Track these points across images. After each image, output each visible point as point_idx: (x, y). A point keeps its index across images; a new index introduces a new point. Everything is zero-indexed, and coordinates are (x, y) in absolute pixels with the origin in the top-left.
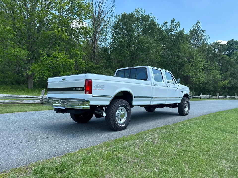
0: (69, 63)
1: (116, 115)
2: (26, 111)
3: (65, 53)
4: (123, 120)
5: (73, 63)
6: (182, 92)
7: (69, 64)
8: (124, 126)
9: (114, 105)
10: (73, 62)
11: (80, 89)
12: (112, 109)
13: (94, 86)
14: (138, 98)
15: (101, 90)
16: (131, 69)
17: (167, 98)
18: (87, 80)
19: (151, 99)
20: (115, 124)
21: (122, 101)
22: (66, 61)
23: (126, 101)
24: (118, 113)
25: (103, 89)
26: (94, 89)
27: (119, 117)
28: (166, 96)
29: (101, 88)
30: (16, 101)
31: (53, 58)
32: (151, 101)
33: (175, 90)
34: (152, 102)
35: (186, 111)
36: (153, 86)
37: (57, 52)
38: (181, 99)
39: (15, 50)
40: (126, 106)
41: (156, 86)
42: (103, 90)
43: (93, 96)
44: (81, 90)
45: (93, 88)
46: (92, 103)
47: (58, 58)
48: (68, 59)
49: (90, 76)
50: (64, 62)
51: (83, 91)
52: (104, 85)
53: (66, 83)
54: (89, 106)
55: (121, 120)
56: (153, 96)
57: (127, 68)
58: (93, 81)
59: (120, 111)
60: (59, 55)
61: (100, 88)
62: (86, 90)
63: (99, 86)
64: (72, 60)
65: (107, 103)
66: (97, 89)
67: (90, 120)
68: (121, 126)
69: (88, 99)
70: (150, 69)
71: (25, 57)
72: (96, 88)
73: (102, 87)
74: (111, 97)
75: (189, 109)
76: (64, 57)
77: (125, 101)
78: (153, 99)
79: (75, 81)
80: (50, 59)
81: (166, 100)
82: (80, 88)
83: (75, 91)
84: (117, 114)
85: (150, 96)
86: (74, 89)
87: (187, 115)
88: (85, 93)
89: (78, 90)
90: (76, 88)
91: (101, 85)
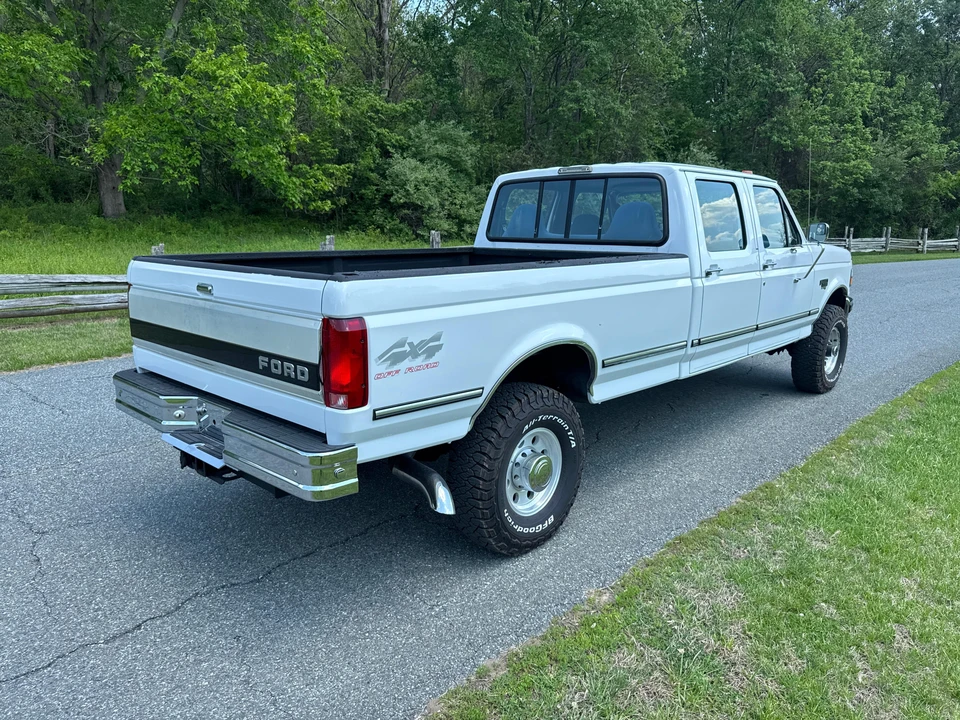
0: (267, 101)
1: (508, 477)
2: (82, 358)
3: (245, 55)
4: (541, 500)
5: (285, 103)
6: (824, 283)
7: (270, 106)
8: (546, 525)
9: (495, 430)
10: (287, 97)
11: (295, 371)
12: (484, 454)
13: (380, 358)
14: (620, 361)
15: (419, 368)
16: (573, 179)
17: (757, 329)
19: (682, 352)
20: (501, 526)
21: (539, 400)
22: (254, 90)
23: (560, 391)
24: (517, 464)
25: (432, 360)
26: (379, 376)
27: (518, 481)
28: (752, 324)
29: (419, 361)
30: (38, 303)
31: (194, 82)
32: (681, 360)
33: (796, 281)
34: (685, 366)
35: (830, 372)
36: (698, 283)
37: (209, 51)
38: (816, 317)
39: (16, 47)
40: (560, 421)
41: (714, 280)
42: (435, 365)
43: (375, 418)
44: (300, 377)
45: (375, 368)
47: (215, 78)
48: (263, 84)
49: (352, 296)
50: (245, 100)
51: (312, 384)
52: (437, 338)
53: (219, 313)
55: (530, 494)
56: (695, 336)
58: (371, 323)
59: (528, 452)
60: (220, 67)
61: (415, 356)
62: (332, 378)
63: (407, 348)
64: (279, 90)
65: (459, 429)
66: (396, 368)
68: (532, 530)
70: (684, 178)
71: (68, 81)
72: (394, 363)
73: (427, 348)
74: (478, 396)
75: (841, 361)
76: (244, 75)
78: (691, 351)
80: (181, 84)
81: (749, 342)
82: (295, 362)
83: (267, 372)
84: (511, 465)
85: (681, 337)
86: (262, 362)
87: (828, 388)
88: (328, 403)
89: (286, 374)
90: (273, 361)
91: (422, 341)
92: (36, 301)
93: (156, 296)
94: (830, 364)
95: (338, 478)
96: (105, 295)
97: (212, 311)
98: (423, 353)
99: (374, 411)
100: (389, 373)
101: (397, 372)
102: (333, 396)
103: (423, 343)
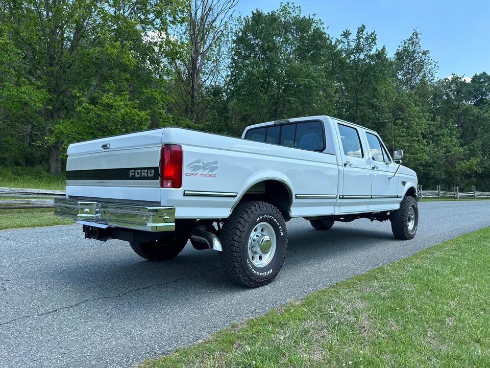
0: (137, 118)
1: (249, 246)
3: (128, 96)
4: (267, 259)
5: (145, 119)
6: (404, 183)
7: (138, 120)
8: (268, 273)
9: (243, 218)
10: (147, 117)
11: (147, 173)
12: (238, 229)
13: (188, 165)
14: (304, 198)
15: (206, 175)
16: (281, 125)
17: (371, 198)
18: (166, 147)
19: (334, 200)
20: (245, 268)
21: (265, 207)
22: (131, 113)
23: (275, 206)
24: (254, 240)
25: (213, 173)
26: (187, 174)
27: (254, 249)
28: (368, 194)
29: (207, 172)
30: (13, 202)
31: (102, 108)
32: (335, 205)
33: (389, 178)
34: (337, 208)
35: (411, 229)
36: (341, 168)
37: (111, 94)
38: (401, 199)
39: (18, 90)
40: (275, 220)
41: (347, 168)
42: (214, 176)
43: (185, 195)
44: (149, 175)
45: (185, 170)
46: (183, 213)
47: (113, 106)
48: (135, 110)
49: (176, 135)
50: (126, 117)
51: (155, 178)
52: (216, 163)
53: (112, 155)
54: (174, 224)
55: (260, 258)
56: (340, 194)
57: (272, 123)
58: (185, 149)
59: (260, 235)
60: (116, 101)
61: (205, 169)
62: (165, 174)
63: (201, 164)
64: (143, 113)
65: (226, 213)
66: (196, 172)
67: (180, 253)
68: (261, 274)
69: (170, 201)
70: (332, 124)
71: (41, 106)
72: (194, 170)
73: (211, 167)
74: (235, 196)
75: (416, 224)
76: (127, 106)
77: (273, 207)
78: (339, 201)
79: (133, 151)
80: (96, 109)
81: (368, 204)
82: (147, 169)
83: (134, 178)
84: (250, 241)
85: (334, 193)
86: (131, 173)
87: (411, 237)
88: (162, 186)
89: (143, 176)
90: (137, 171)
91: (209, 163)
92: (13, 201)
93: (81, 156)
94: (411, 225)
95: (166, 221)
96: (48, 200)
97: (108, 156)
98: (208, 169)
99: (184, 191)
100: (192, 174)
101: (196, 174)
102: (165, 181)
103: (209, 164)
